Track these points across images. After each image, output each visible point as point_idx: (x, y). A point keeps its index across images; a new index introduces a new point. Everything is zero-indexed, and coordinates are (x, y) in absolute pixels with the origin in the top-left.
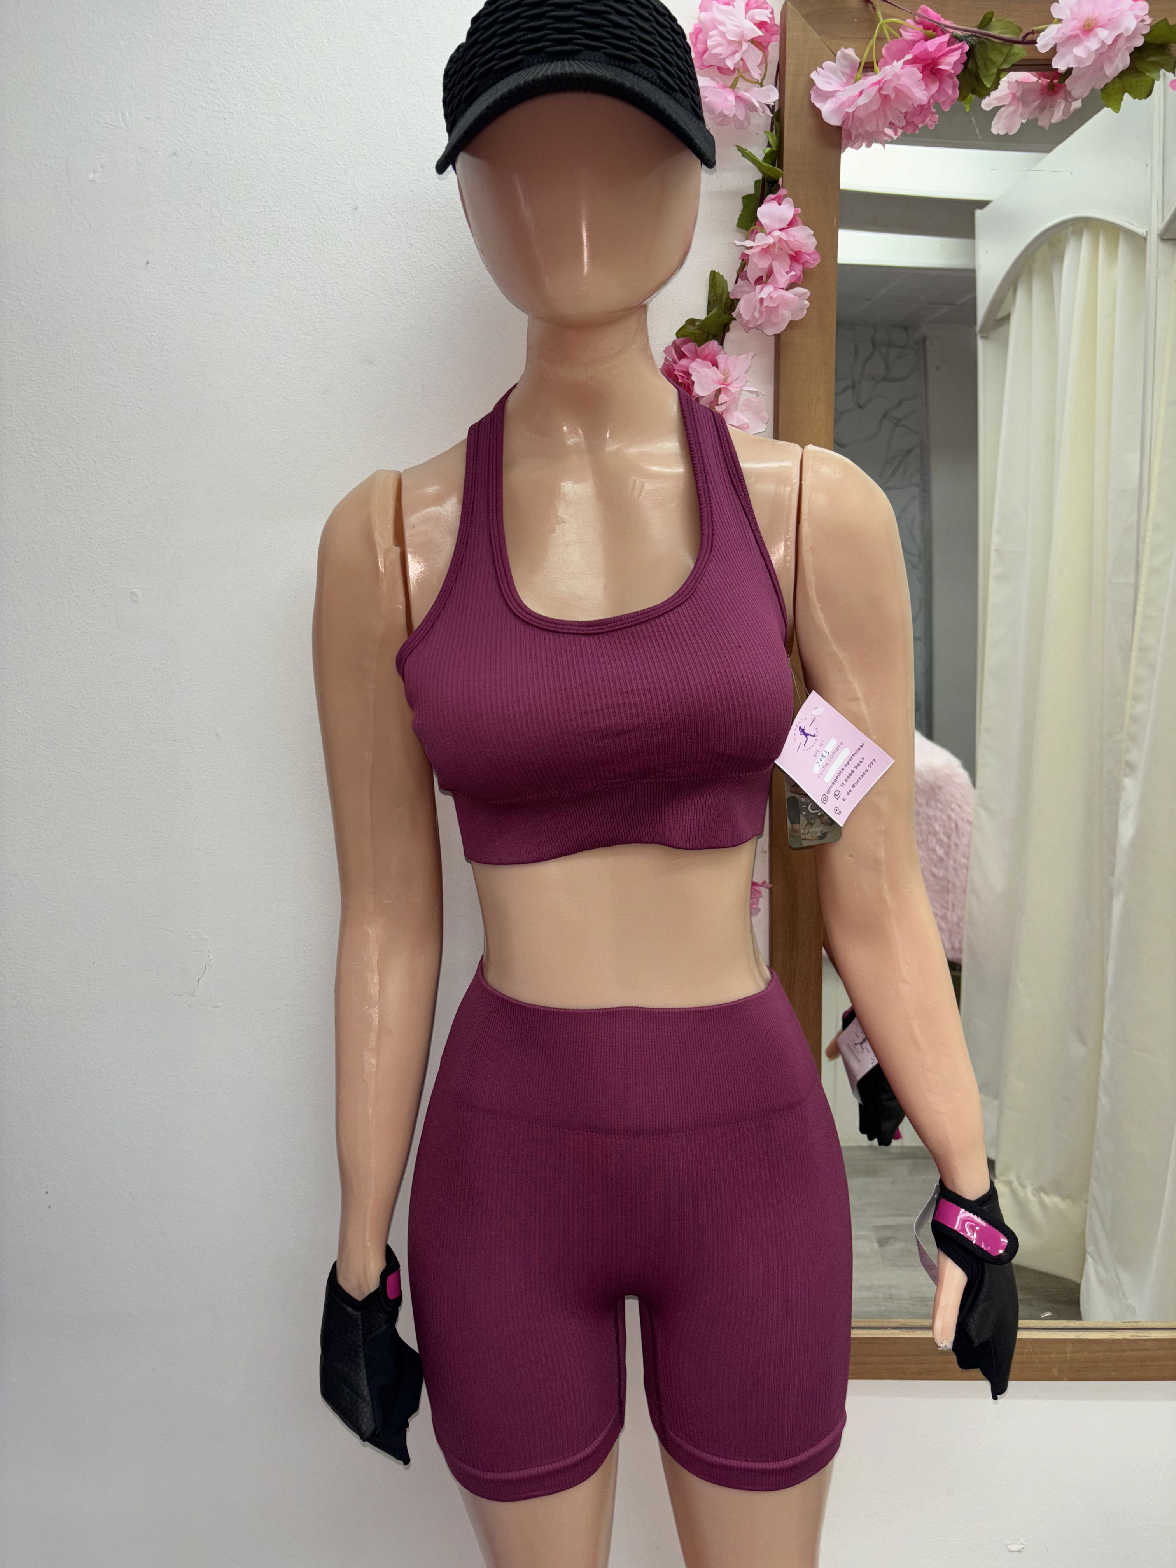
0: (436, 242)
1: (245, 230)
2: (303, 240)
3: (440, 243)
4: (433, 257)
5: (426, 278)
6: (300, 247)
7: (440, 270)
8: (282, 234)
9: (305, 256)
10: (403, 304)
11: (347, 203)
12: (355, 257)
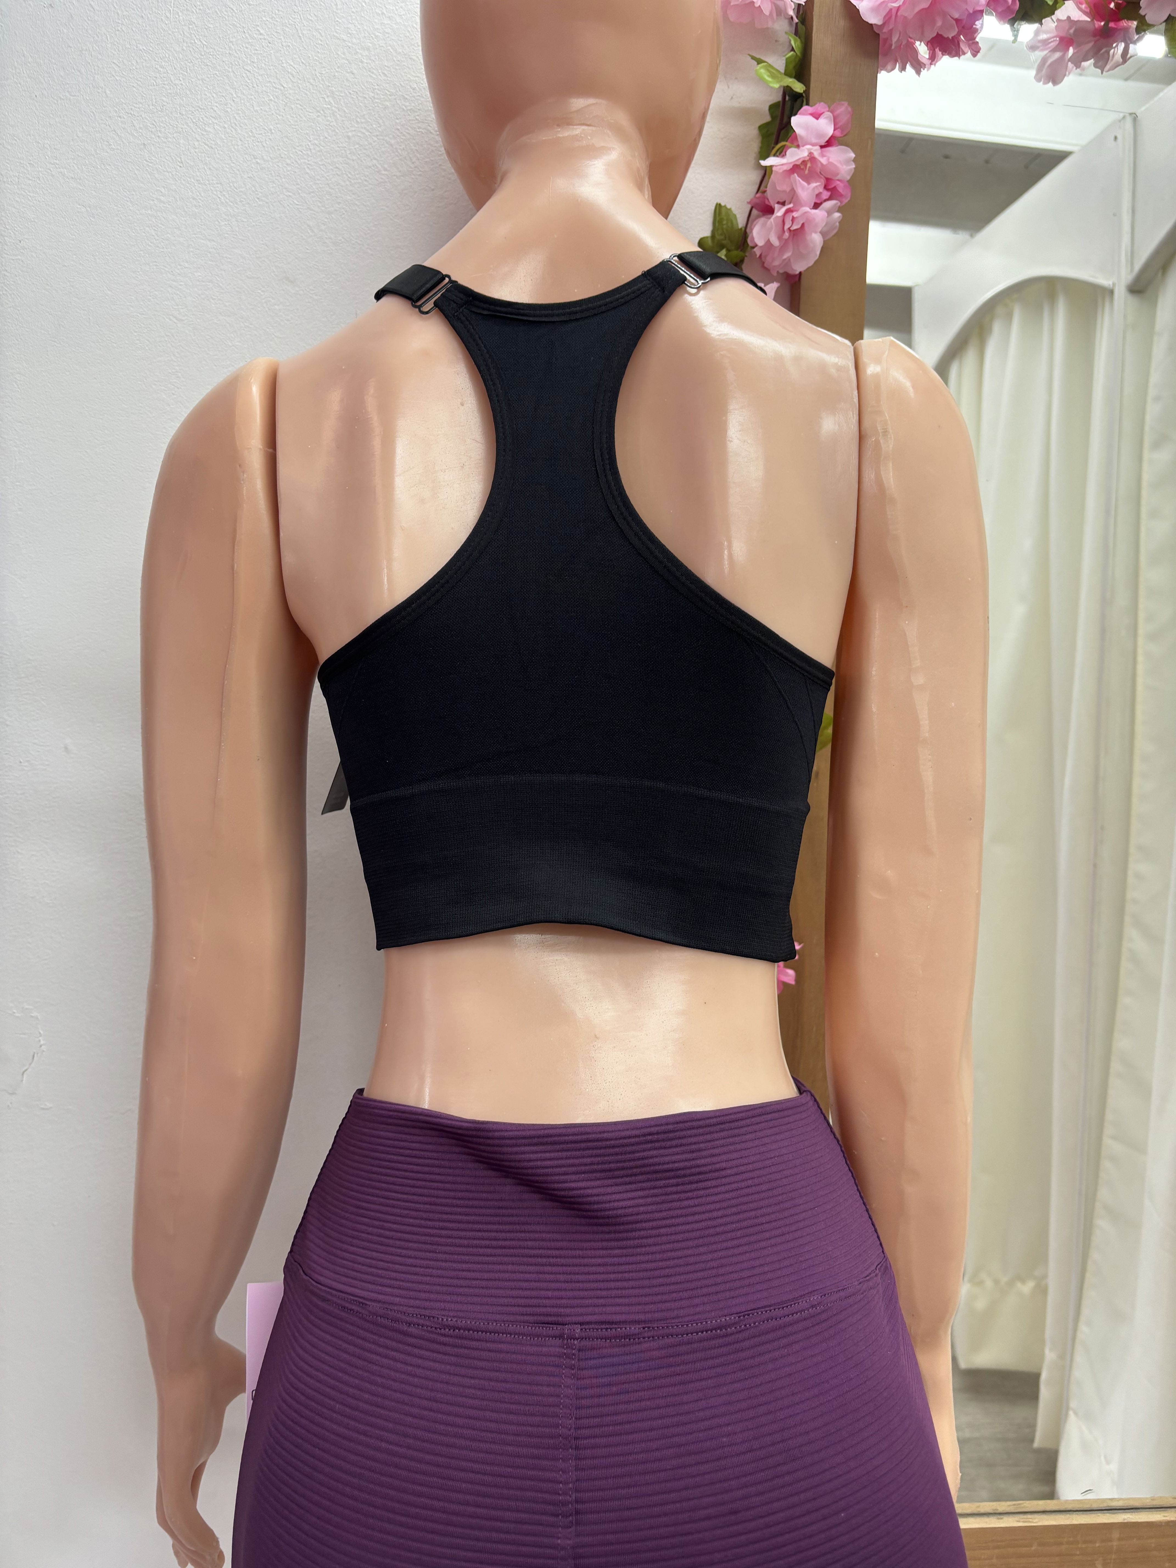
0: (381, 138)
1: (137, 106)
2: (210, 122)
3: (385, 138)
4: (376, 156)
5: (366, 180)
6: (206, 131)
7: (383, 172)
8: (184, 113)
9: (213, 143)
10: (336, 210)
11: (270, 82)
12: (276, 148)
